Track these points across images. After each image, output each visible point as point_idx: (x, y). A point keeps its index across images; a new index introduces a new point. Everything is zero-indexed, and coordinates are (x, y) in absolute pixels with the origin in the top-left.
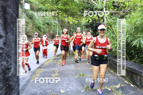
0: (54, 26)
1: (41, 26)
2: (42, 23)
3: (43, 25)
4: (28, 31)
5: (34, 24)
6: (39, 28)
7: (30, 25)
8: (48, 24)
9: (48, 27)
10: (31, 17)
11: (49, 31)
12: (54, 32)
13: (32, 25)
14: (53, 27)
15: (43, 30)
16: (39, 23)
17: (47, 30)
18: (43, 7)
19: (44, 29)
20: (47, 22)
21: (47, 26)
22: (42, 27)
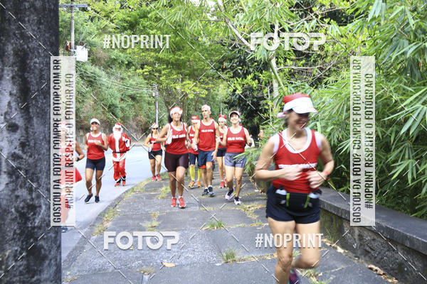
0: (149, 103)
1: (117, 102)
2: (119, 96)
3: (122, 100)
4: (85, 115)
5: (100, 99)
6: (111, 108)
7: (90, 102)
8: (133, 98)
9: (133, 105)
10: (91, 81)
11: (136, 116)
12: (148, 117)
13: (95, 101)
14: (145, 106)
15: (120, 114)
16: (112, 96)
17: (131, 113)
18: (120, 56)
19: (122, 109)
20: (130, 92)
21: (130, 102)
22: (119, 106)
